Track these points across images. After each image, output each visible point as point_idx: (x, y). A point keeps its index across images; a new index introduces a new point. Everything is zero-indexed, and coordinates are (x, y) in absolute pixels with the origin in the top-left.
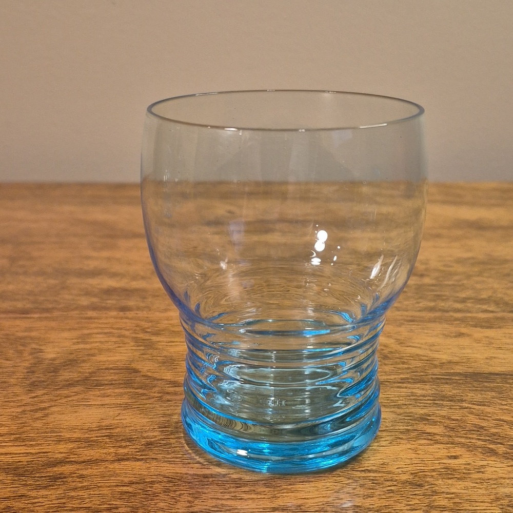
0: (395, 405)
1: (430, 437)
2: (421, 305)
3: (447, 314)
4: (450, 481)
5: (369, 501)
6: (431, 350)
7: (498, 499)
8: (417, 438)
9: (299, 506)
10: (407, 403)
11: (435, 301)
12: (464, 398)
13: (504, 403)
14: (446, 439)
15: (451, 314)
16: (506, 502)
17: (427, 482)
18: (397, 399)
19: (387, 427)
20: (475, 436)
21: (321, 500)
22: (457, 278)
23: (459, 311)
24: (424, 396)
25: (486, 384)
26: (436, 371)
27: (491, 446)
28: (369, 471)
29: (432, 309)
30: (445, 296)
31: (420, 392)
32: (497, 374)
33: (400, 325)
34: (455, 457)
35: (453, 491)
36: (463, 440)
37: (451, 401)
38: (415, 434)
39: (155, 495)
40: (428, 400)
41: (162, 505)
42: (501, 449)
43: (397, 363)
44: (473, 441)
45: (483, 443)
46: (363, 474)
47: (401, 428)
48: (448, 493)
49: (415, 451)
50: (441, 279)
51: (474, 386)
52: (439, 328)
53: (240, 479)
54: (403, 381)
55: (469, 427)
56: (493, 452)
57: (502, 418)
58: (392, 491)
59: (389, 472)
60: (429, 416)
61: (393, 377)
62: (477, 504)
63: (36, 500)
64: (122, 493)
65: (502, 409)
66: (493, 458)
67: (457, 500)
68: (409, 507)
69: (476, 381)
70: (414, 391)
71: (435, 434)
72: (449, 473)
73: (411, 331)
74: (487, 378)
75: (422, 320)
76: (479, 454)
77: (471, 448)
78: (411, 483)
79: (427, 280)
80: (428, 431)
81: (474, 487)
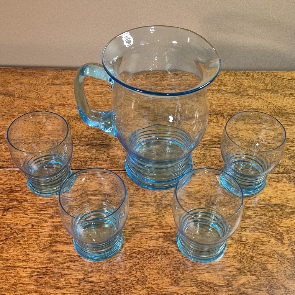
0: (250, 218)
1: (258, 230)
4: (262, 245)
5: (244, 251)
7: (272, 251)
8: (255, 230)
9: (229, 252)
10: (253, 217)
12: (268, 215)
13: (278, 217)
14: (262, 231)
16: (273, 252)
17: (257, 246)
18: (251, 215)
19: (248, 226)
20: (269, 230)
21: (233, 250)
24: (258, 214)
25: (274, 209)
26: (262, 203)
27: (273, 234)
28: (244, 242)
31: (257, 212)
32: (277, 205)
34: (264, 237)
35: (262, 249)
36: (266, 231)
37: (264, 216)
40: (259, 215)
42: (274, 235)
44: (268, 232)
45: (271, 232)
46: (242, 243)
47: (251, 226)
48: (261, 249)
49: (254, 235)
51: (271, 210)
55: (268, 227)
56: (272, 236)
57: (276, 223)
58: (249, 248)
59: (248, 242)
60: (258, 222)
61: (250, 205)
62: (267, 253)
63: (172, 248)
65: (277, 220)
66: (272, 238)
67: (263, 252)
68: (252, 253)
69: (272, 208)
71: (260, 229)
72: (262, 243)
74: (274, 206)
76: (269, 237)
77: (268, 234)
78: (253, 246)
81: (267, 248)
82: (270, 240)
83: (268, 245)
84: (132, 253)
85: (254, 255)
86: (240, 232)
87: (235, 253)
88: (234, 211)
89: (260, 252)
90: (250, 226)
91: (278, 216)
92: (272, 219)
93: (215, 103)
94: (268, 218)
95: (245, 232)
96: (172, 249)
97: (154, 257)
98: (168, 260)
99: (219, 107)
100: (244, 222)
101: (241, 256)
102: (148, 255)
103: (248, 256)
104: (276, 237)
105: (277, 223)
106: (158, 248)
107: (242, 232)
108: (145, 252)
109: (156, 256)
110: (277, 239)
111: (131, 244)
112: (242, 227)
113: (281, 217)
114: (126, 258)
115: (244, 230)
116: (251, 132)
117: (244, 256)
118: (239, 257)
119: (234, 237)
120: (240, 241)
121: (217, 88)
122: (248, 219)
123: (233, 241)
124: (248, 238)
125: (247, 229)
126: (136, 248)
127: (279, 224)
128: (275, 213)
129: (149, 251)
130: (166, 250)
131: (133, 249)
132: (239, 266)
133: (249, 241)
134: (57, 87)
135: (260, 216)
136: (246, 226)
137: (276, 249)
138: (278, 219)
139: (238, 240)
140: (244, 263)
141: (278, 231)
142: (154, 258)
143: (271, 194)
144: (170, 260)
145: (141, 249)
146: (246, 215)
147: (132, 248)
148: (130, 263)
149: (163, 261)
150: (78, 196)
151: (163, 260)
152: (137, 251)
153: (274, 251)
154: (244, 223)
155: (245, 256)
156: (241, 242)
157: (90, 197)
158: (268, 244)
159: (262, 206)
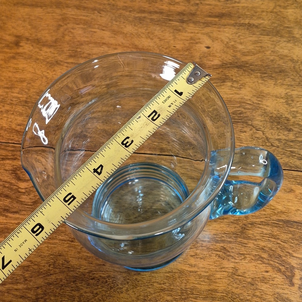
82: (275, 276)
83: (272, 284)
84: (92, 279)
85: (249, 298)
86: (237, 261)
87: (225, 292)
88: (235, 227)
89: (258, 294)
90: (253, 253)
91: (293, 240)
92: (284, 244)
93: (240, 47)
94: (279, 242)
95: (244, 262)
96: (143, 278)
97: (118, 287)
99: (244, 54)
100: (245, 245)
101: (232, 297)
102: (110, 283)
103: (242, 298)
104: (284, 273)
105: (291, 252)
107: (240, 261)
108: (107, 279)
109: (121, 286)
110: (285, 276)
111: (91, 265)
112: (241, 253)
113: (296, 242)
114: (82, 286)
115: (243, 257)
116: (282, 100)
117: (235, 297)
118: (229, 298)
119: (227, 268)
120: (234, 274)
121: (247, 21)
122: (252, 242)
123: (225, 273)
124: (246, 271)
125: (248, 256)
126: (98, 272)
127: (293, 253)
128: (290, 235)
129: (113, 277)
130: (135, 278)
131: (94, 273)
133: (246, 275)
135: (269, 237)
136: (247, 252)
137: (281, 291)
138: (292, 245)
139: (232, 273)
141: (289, 264)
142: (117, 289)
143: (290, 204)
144: (137, 294)
145: (103, 274)
146: (249, 235)
147: (92, 271)
148: (86, 292)
151: (128, 293)
152: (97, 276)
153: (278, 293)
154: (245, 247)
155: (237, 297)
156: (235, 276)
158: (271, 282)
159: (274, 223)
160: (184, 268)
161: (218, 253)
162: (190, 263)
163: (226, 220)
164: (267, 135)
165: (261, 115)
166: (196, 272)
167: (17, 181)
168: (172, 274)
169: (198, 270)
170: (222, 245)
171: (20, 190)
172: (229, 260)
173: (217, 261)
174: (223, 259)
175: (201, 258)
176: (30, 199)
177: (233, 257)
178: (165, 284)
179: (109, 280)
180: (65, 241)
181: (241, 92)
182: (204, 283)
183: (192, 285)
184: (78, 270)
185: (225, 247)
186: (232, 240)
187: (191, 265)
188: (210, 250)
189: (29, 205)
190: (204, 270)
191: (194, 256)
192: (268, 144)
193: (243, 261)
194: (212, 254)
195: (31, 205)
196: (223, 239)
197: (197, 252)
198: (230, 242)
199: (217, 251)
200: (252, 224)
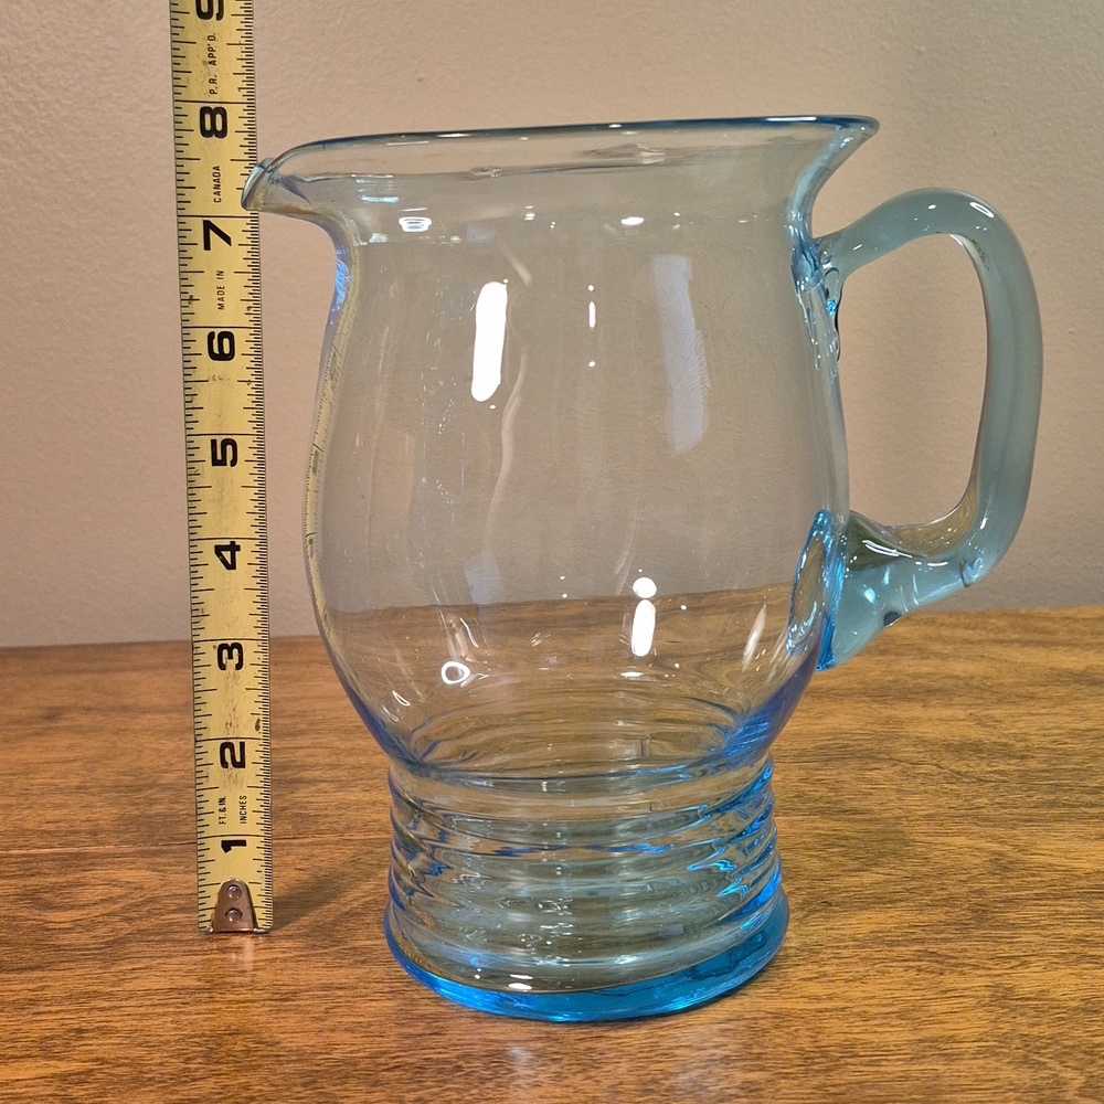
0: (1036, 926)
1: (1095, 961)
2: (1034, 799)
3: (1077, 810)
5: (1037, 1028)
6: (1068, 858)
8: (1078, 961)
9: (952, 1037)
10: (1052, 923)
11: (1054, 793)
15: (1083, 809)
18: (1037, 918)
19: (1034, 951)
21: (976, 1030)
22: (1077, 759)
23: (1093, 805)
24: (1073, 914)
26: (1083, 883)
28: (1027, 999)
29: (1052, 804)
30: (1067, 785)
31: (1067, 910)
33: (1014, 827)
38: (1074, 957)
39: (765, 1031)
40: (1082, 918)
41: (778, 1041)
43: (1023, 876)
46: (1019, 1003)
47: (1054, 951)
49: (1080, 975)
50: (1054, 762)
52: (1069, 828)
53: (865, 1012)
54: (1040, 897)
58: (1064, 1019)
59: (1053, 1000)
60: (1087, 936)
61: (1023, 893)
64: (722, 1030)
68: (1088, 1034)
70: (1058, 908)
73: (1031, 834)
75: (1044, 820)
78: (1084, 1010)
79: (1032, 764)
80: (1090, 953)
84: (384, 1070)
86: (996, 972)
87: (989, 1038)
88: (948, 912)
90: (1048, 951)
95: (1027, 970)
96: (620, 1044)
97: (513, 1075)
98: (598, 1081)
100: (1008, 940)
101: (1027, 1046)
102: (476, 1069)
103: (1069, 1043)
106: (539, 1045)
107: (1010, 971)
108: (460, 1063)
111: (379, 1039)
112: (1003, 955)
114: (345, 1090)
115: (1015, 963)
116: (964, 723)
117: (1041, 1045)
118: (1017, 1048)
119: (967, 989)
120: (1004, 998)
122: (1029, 932)
123: (964, 1000)
124: (1045, 988)
125: (1032, 959)
126: (412, 1052)
129: (485, 1056)
130: (583, 1049)
131: (393, 1055)
132: (1027, 1081)
133: (1054, 995)
134: (86, 677)
135: (1090, 919)
136: (1025, 952)
139: (993, 996)
140: (1050, 1069)
142: (513, 1079)
144: (610, 1082)
145: (439, 1053)
146: (1012, 922)
147: (384, 1053)
149: (567, 1086)
150: (105, 915)
151: (566, 1082)
152: (412, 1060)
154: (1011, 943)
155: (1049, 1044)
156: (1011, 1002)
157: (172, 916)
159: (1088, 893)
160: (789, 1006)
161: (911, 964)
162: (806, 994)
163: (903, 904)
164: (953, 767)
165: (915, 746)
166: (843, 1009)
167: (37, 912)
168: (743, 1023)
169: (850, 1005)
170: (917, 947)
171: (50, 926)
172: (962, 973)
173: (916, 979)
174: (942, 974)
175: (847, 981)
176: (94, 937)
177: (976, 967)
178: (725, 1045)
179: (468, 1062)
180: (253, 1001)
181: (822, 722)
182: (888, 1029)
183: (844, 1038)
184: (320, 1057)
185: (930, 950)
186: (952, 936)
187: (818, 999)
188: (877, 961)
189: (89, 949)
190: (872, 1001)
191: (816, 978)
192: (965, 780)
193: (1020, 969)
194: (891, 969)
195: (96, 949)
196: (913, 936)
197: (821, 969)
198: (945, 940)
199: (907, 961)
200: (1007, 901)
